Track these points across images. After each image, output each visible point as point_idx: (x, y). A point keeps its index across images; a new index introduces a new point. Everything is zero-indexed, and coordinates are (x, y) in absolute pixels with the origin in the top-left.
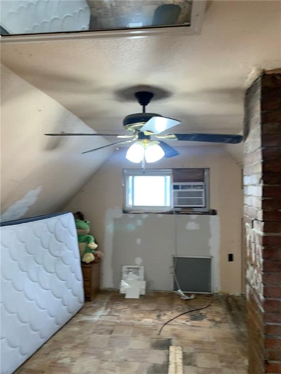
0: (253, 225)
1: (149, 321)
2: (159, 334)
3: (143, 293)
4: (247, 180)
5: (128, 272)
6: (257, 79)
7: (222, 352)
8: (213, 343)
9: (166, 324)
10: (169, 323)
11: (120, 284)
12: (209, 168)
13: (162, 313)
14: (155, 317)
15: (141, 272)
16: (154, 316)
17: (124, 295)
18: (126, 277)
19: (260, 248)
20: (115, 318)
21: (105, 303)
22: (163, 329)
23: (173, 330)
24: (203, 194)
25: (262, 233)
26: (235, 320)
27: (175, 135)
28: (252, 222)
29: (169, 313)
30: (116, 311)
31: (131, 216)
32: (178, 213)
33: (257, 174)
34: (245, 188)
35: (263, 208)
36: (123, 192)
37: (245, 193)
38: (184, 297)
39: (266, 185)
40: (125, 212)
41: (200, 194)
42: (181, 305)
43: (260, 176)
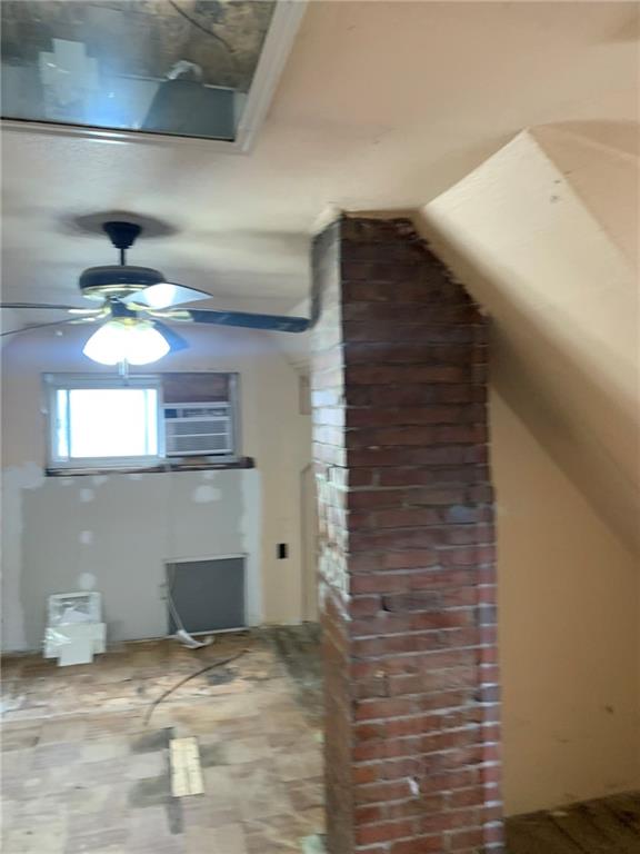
0: (328, 476)
1: (120, 702)
2: (146, 724)
3: (101, 650)
4: (318, 399)
5: (62, 610)
6: (333, 223)
7: (273, 730)
8: (254, 719)
9: (158, 702)
10: (166, 698)
11: (44, 639)
12: (236, 374)
13: (146, 683)
14: (134, 694)
15: (94, 605)
16: (131, 691)
17: (55, 661)
18: (59, 621)
19: (341, 513)
20: (41, 710)
21: (11, 685)
22: (154, 713)
23: (175, 710)
24: (228, 427)
25: (345, 488)
26: (295, 669)
27: (190, 311)
28: (328, 470)
29: (163, 681)
30: (41, 697)
31: (66, 482)
32: (175, 468)
33: (336, 387)
34: (315, 412)
35: (347, 445)
36: (44, 427)
37: (316, 421)
38: (191, 644)
39: (352, 407)
40: (49, 473)
41: (219, 426)
42: (187, 661)
43: (340, 391)
